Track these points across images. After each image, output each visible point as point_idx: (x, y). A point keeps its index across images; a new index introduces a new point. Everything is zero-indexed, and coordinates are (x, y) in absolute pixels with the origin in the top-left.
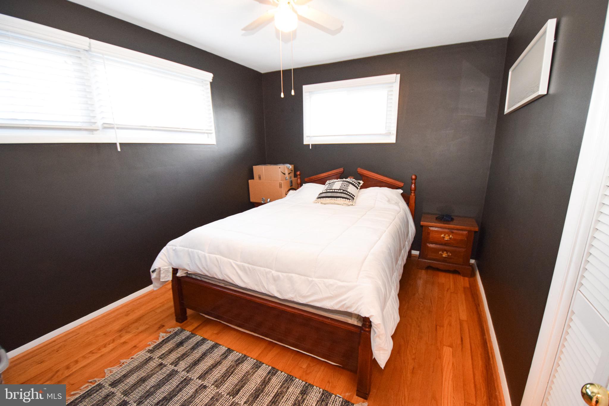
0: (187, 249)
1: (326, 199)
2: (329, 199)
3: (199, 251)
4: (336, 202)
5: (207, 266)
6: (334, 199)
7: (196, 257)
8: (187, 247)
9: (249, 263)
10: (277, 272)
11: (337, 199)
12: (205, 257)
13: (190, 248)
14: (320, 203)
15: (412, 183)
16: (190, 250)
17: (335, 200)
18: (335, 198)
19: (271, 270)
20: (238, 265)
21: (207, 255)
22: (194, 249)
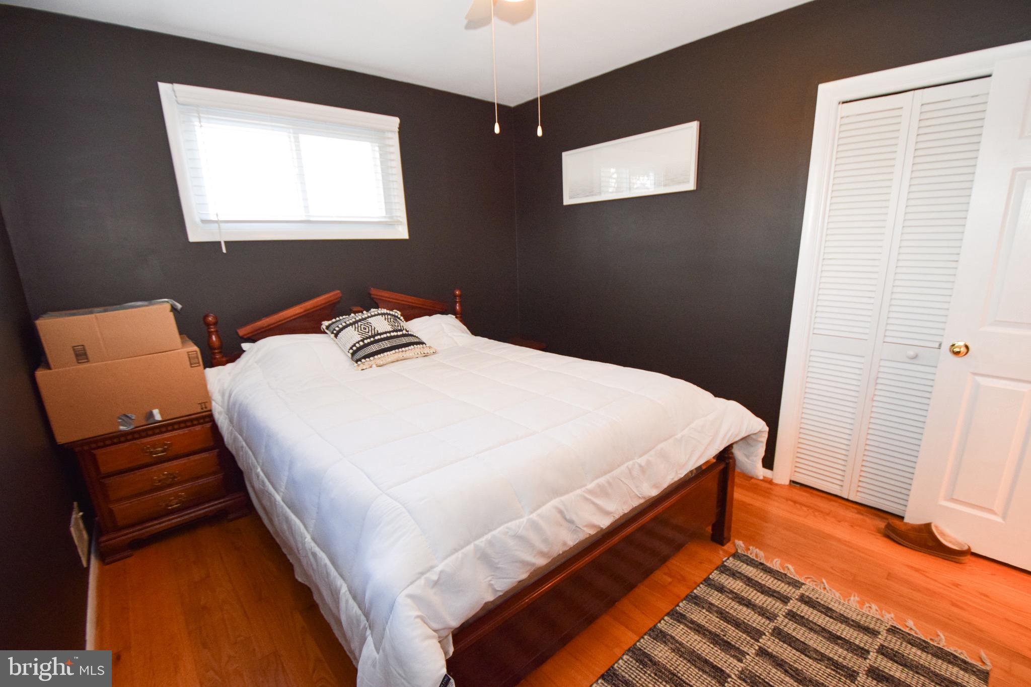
0: (470, 548)
1: (385, 354)
2: (391, 352)
3: (509, 525)
4: (405, 356)
5: (546, 541)
6: (400, 350)
7: (511, 543)
8: (468, 543)
9: (605, 473)
10: (643, 457)
11: (407, 348)
12: (535, 526)
13: (478, 537)
14: (374, 366)
15: (456, 302)
16: (481, 542)
17: (402, 351)
18: (401, 348)
19: (634, 461)
20: (590, 492)
21: (534, 516)
22: (490, 530)
